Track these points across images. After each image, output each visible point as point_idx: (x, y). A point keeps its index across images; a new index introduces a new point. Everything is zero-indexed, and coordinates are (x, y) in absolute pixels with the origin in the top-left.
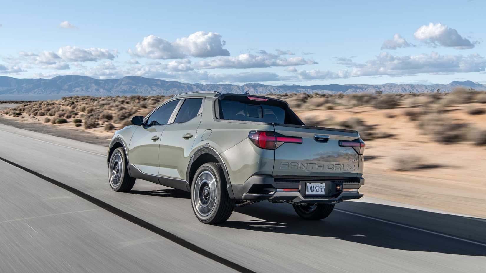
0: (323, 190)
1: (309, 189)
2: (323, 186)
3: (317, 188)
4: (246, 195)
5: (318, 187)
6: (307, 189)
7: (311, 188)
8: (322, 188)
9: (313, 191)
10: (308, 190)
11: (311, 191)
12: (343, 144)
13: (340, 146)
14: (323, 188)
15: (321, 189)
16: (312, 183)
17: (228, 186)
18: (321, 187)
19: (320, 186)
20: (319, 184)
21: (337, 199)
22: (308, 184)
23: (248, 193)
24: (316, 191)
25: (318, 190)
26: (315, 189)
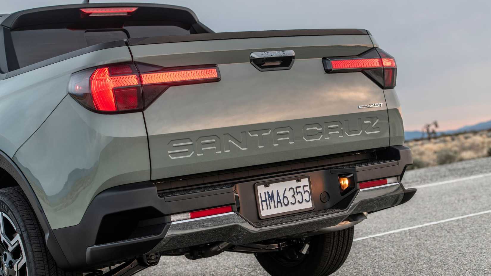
0: (306, 196)
1: (266, 201)
2: (304, 186)
3: (289, 194)
4: (92, 252)
5: (292, 190)
6: (262, 201)
7: (271, 197)
8: (303, 192)
9: (279, 204)
10: (264, 203)
11: (272, 205)
12: (334, 65)
13: (328, 71)
14: (305, 192)
15: (299, 195)
16: (271, 185)
17: (47, 236)
18: (299, 190)
19: (297, 188)
20: (293, 184)
21: (347, 212)
22: (261, 190)
23: (96, 244)
24: (286, 203)
25: (292, 200)
26: (284, 197)
